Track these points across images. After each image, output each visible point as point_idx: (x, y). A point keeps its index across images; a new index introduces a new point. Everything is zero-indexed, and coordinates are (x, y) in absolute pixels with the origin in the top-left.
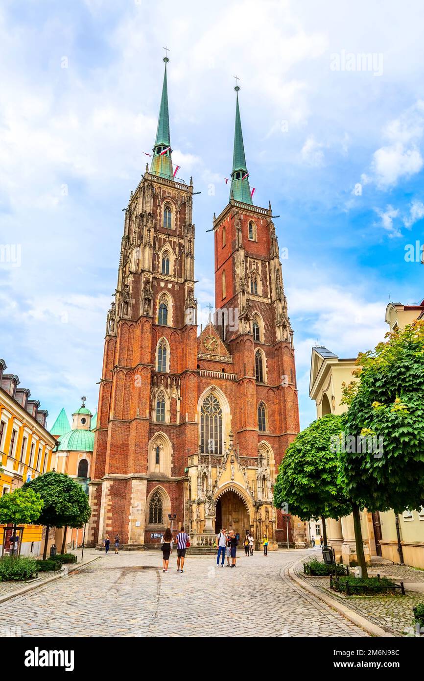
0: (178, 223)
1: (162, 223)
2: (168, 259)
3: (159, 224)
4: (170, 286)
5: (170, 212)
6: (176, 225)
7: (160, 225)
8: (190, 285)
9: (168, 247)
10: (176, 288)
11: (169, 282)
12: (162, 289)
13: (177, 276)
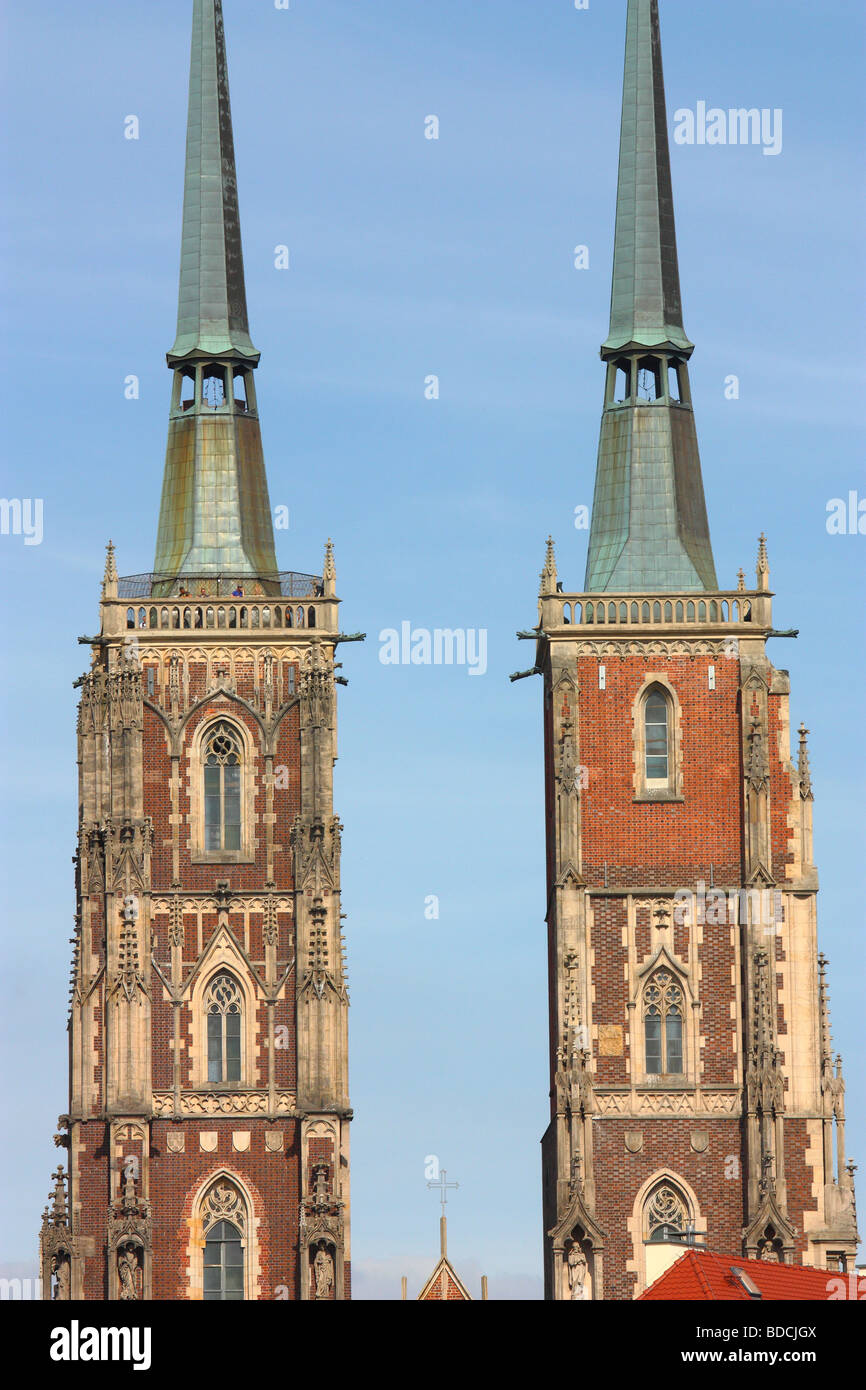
0: (271, 818)
1: (199, 838)
2: (233, 1007)
3: (183, 847)
4: (241, 1141)
5: (233, 764)
6: (260, 830)
7: (185, 855)
8: (320, 1131)
9: (223, 953)
10: (275, 1141)
11: (239, 1123)
12: (211, 1159)
13: (272, 1086)
